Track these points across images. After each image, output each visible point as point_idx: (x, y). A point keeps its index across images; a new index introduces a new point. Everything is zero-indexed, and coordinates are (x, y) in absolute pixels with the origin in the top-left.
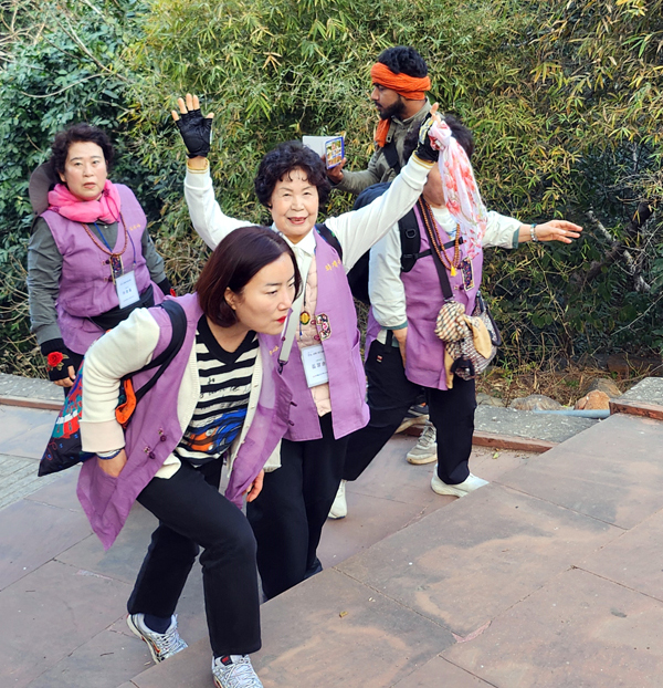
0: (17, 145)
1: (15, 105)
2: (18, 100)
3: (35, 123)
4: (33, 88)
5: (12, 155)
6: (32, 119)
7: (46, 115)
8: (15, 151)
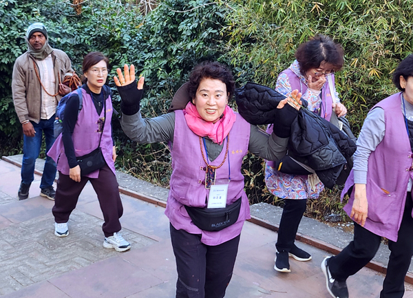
0: (164, 38)
1: (166, 14)
2: (168, 11)
3: (175, 26)
4: (178, 5)
5: (159, 43)
6: (174, 24)
7: (182, 23)
8: (162, 41)
